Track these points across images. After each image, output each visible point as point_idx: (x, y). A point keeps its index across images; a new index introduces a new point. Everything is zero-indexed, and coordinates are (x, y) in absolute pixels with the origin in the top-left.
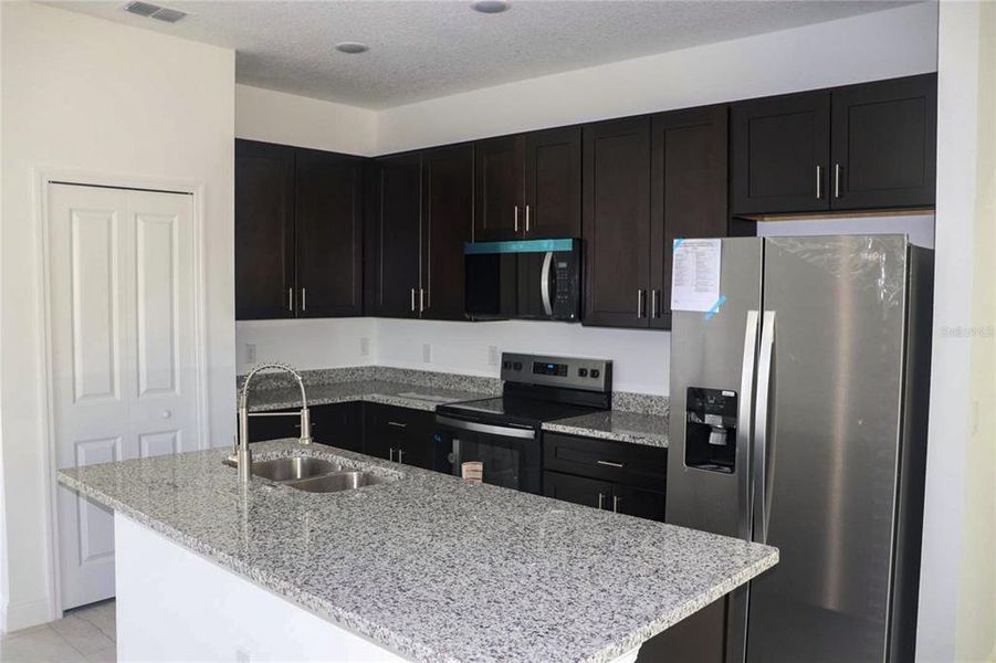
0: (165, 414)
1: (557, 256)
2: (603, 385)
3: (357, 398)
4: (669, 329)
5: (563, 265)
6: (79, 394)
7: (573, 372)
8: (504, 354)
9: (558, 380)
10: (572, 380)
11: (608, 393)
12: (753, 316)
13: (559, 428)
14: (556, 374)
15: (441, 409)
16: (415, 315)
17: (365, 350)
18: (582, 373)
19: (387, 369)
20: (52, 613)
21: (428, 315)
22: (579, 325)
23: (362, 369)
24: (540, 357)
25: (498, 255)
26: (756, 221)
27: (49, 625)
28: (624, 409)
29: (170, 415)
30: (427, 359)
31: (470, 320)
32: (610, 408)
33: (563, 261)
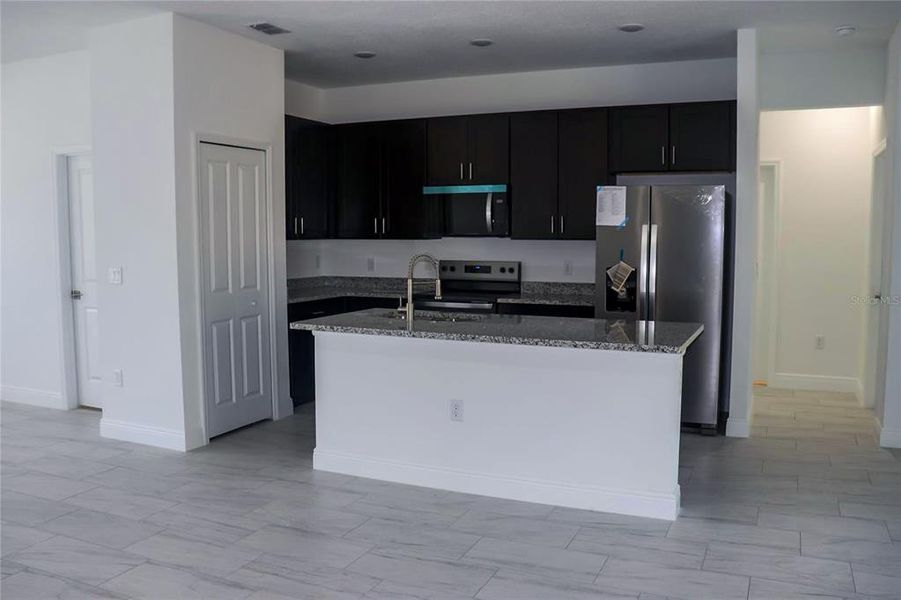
1: (495, 196)
2: (516, 278)
4: (595, 239)
5: (500, 201)
6: (213, 290)
7: (495, 270)
8: (442, 261)
9: (484, 276)
10: (495, 275)
11: (519, 283)
12: (645, 228)
14: (481, 272)
18: (503, 270)
19: (335, 278)
22: (508, 239)
24: (469, 262)
27: (204, 447)
28: (529, 292)
29: (256, 304)
30: (371, 269)
32: (519, 290)
33: (500, 198)
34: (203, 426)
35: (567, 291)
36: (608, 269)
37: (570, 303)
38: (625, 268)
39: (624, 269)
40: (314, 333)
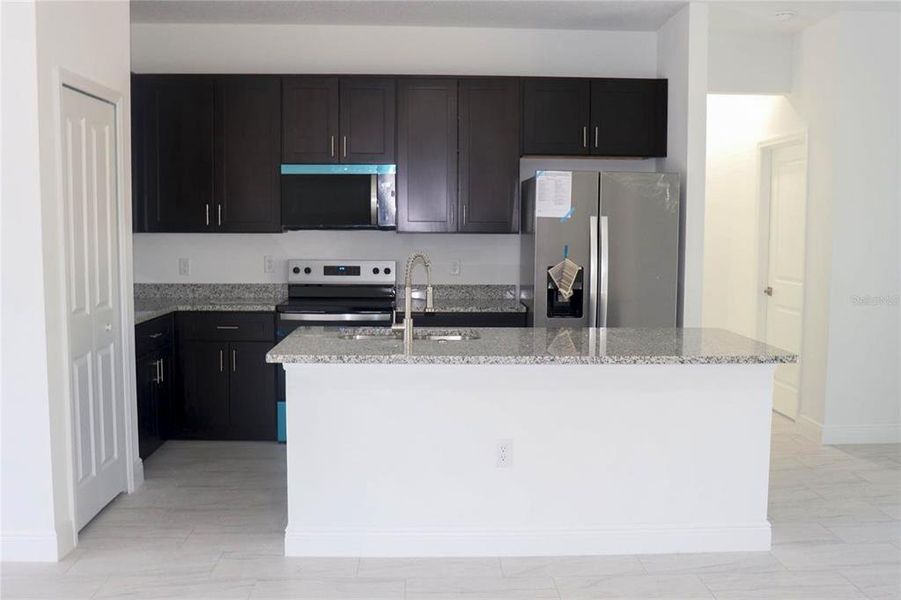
3: (174, 309)
5: (387, 185)
7: (366, 271)
12: (593, 220)
14: (348, 275)
34: (72, 518)
35: (455, 295)
36: (549, 268)
37: (490, 310)
38: (572, 267)
39: (571, 269)
40: (286, 367)
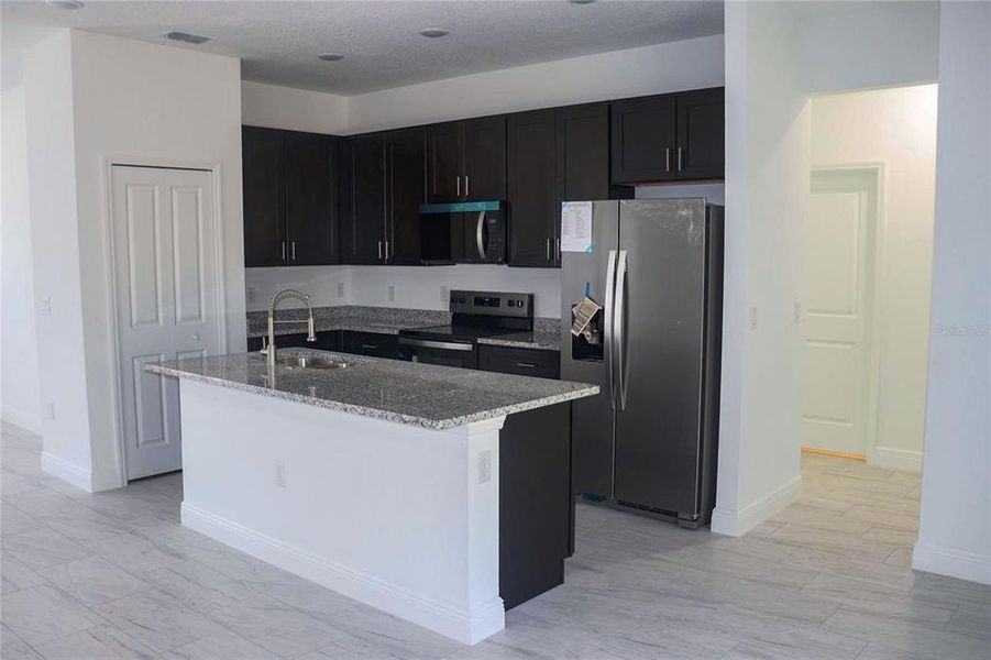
0: (195, 337)
1: (489, 214)
2: (526, 312)
3: (338, 328)
4: (560, 266)
5: (493, 221)
6: (134, 322)
7: (504, 303)
8: (452, 291)
9: (492, 311)
10: (504, 309)
11: (531, 318)
12: (613, 254)
13: (490, 341)
14: (491, 305)
15: (403, 333)
16: (381, 262)
17: (341, 293)
18: (511, 303)
19: (359, 308)
20: (120, 483)
21: (392, 262)
22: (506, 267)
23: (339, 308)
24: (478, 292)
25: (449, 214)
26: (633, 188)
27: (120, 489)
28: (542, 330)
29: (199, 338)
30: (392, 299)
31: (424, 265)
32: (532, 329)
33: (493, 218)
36: (574, 306)
39: (589, 308)
